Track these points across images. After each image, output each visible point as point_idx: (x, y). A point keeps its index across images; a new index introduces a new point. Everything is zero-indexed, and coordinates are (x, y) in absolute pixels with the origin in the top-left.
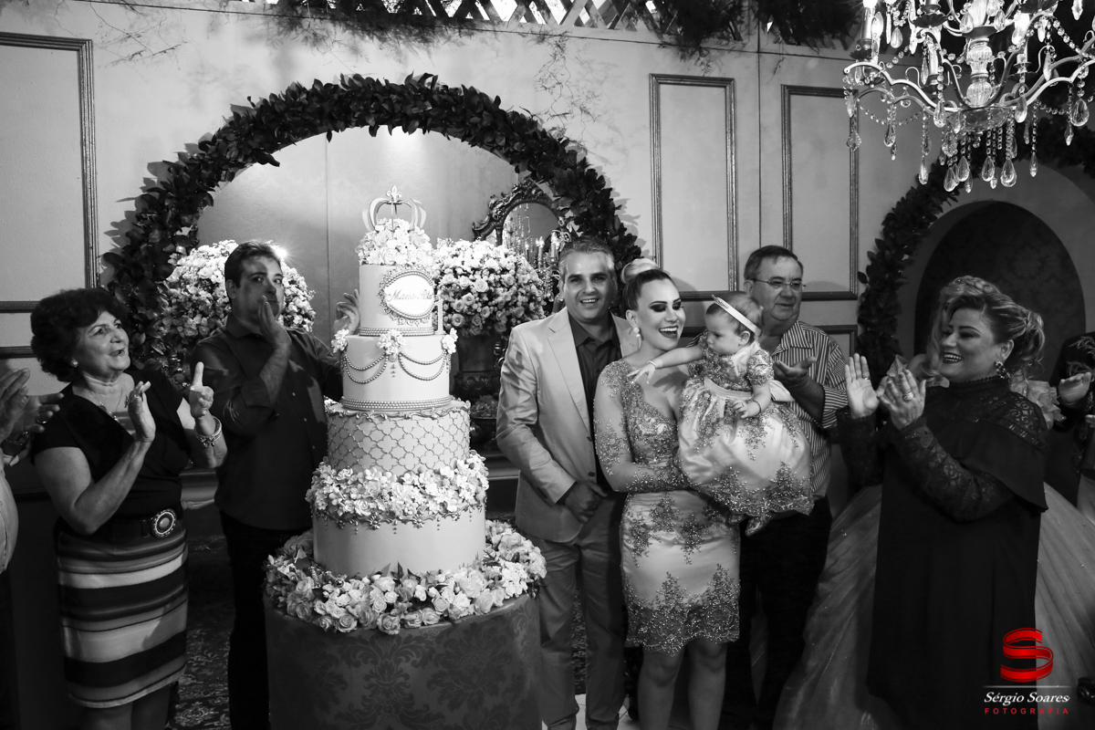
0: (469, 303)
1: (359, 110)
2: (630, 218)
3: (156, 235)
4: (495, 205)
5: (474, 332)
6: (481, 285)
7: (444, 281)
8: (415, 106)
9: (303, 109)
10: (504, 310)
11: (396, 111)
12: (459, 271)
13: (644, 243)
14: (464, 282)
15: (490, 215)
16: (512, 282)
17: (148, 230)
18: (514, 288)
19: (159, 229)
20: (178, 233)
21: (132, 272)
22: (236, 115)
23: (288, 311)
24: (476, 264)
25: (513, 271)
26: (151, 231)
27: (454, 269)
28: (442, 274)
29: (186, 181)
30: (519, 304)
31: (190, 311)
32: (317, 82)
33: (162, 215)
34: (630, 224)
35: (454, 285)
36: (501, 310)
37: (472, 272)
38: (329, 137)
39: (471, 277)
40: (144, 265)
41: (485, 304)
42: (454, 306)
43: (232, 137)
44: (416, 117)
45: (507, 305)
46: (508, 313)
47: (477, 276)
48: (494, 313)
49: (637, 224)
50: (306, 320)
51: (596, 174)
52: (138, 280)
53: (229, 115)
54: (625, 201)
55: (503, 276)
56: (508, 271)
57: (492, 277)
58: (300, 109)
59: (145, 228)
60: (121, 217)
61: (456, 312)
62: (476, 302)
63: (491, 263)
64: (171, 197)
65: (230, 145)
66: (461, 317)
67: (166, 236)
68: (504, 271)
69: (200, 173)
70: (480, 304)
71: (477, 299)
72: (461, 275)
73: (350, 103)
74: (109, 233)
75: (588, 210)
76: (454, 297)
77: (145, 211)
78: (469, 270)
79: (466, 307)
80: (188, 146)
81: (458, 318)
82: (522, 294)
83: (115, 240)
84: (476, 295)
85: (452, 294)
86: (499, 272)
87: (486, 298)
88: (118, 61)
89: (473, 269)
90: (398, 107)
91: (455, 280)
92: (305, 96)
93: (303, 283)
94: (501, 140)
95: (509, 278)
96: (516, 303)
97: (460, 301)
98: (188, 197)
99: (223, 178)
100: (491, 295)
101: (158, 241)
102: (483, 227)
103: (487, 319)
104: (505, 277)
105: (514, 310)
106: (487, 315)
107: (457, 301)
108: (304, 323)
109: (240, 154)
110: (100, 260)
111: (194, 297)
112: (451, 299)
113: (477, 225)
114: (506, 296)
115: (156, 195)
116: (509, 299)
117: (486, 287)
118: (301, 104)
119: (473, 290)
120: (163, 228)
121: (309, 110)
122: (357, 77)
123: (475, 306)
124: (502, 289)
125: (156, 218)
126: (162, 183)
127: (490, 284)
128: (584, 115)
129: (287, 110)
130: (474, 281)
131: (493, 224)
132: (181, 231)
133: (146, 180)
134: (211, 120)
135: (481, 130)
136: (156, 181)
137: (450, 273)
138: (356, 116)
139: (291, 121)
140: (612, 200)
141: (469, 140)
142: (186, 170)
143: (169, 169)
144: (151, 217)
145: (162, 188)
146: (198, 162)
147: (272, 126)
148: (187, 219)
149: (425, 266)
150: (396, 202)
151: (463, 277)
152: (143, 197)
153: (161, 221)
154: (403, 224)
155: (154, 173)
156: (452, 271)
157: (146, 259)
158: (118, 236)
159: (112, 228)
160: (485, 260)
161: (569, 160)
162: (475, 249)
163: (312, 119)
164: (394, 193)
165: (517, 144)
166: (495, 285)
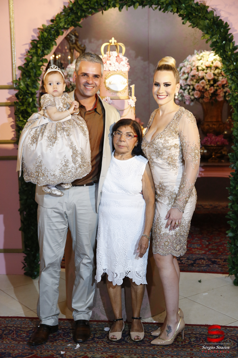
0: (203, 85)
3: (35, 59)
5: (205, 100)
6: (210, 75)
7: (192, 73)
10: (222, 89)
12: (200, 68)
14: (201, 74)
17: (32, 57)
19: (36, 56)
20: (44, 58)
21: (27, 74)
22: (65, 7)
24: (208, 64)
27: (197, 67)
28: (191, 70)
33: (37, 51)
35: (196, 76)
37: (206, 69)
38: (103, 13)
39: (205, 71)
40: (31, 71)
41: (212, 85)
42: (195, 87)
43: (62, 16)
45: (223, 86)
46: (225, 90)
47: (208, 71)
48: (217, 90)
51: (224, 22)
52: (29, 77)
53: (62, 7)
57: (217, 71)
60: (24, 52)
61: (196, 90)
62: (207, 85)
63: (215, 64)
64: (41, 43)
65: (61, 20)
66: (199, 92)
67: (40, 59)
69: (51, 33)
70: (209, 86)
71: (207, 83)
74: (20, 58)
75: (217, 40)
76: (196, 82)
77: (31, 49)
78: (204, 67)
79: (201, 87)
80: (47, 21)
81: (197, 93)
83: (22, 61)
84: (207, 81)
85: (195, 81)
87: (212, 82)
91: (197, 73)
94: (175, 9)
97: (199, 84)
98: (47, 43)
99: (59, 34)
100: (215, 81)
103: (212, 94)
105: (226, 89)
106: (212, 91)
107: (197, 84)
109: (65, 24)
110: (17, 69)
112: (194, 83)
114: (223, 81)
115: (36, 42)
116: (225, 83)
117: (212, 76)
119: (205, 78)
120: (38, 56)
123: (206, 87)
125: (35, 52)
126: (38, 37)
127: (214, 74)
129: (83, 3)
130: (206, 73)
133: (33, 36)
134: (56, 9)
135: (166, 5)
136: (36, 36)
137: (195, 69)
138: (112, 3)
139: (86, 8)
140: (231, 34)
141: (162, 10)
142: (46, 31)
143: (39, 32)
144: (33, 52)
145: (37, 39)
146: (49, 28)
147: (77, 11)
148: (46, 52)
149: (123, 70)
150: (113, 44)
151: (201, 71)
152: (31, 43)
153: (36, 53)
154: (115, 54)
155: (35, 33)
156: (196, 68)
157: (32, 68)
158: (23, 59)
159: (21, 56)
160: (214, 62)
161: (209, 16)
162: (210, 56)
163: (93, 6)
164: (113, 41)
165: (182, 11)
166: (218, 75)
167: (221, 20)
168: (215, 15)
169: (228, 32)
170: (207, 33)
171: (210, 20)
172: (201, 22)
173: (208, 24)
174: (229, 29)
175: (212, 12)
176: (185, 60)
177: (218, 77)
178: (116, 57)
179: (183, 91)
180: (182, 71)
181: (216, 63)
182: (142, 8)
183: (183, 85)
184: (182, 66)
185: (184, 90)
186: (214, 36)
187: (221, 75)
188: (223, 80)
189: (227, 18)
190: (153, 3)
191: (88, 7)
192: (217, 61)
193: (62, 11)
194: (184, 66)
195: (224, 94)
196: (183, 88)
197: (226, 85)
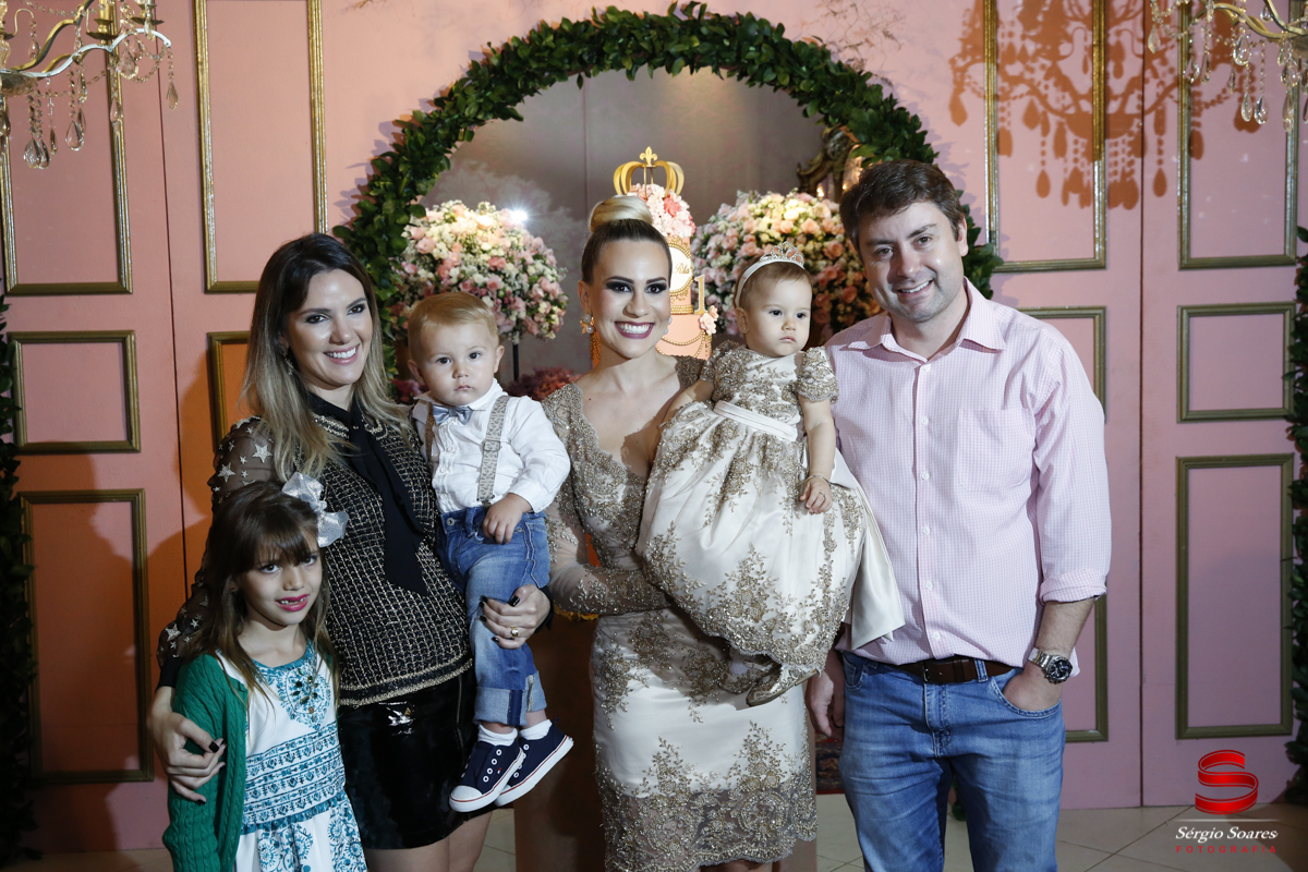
1: (615, 51)
2: (954, 168)
3: (389, 206)
4: (831, 135)
7: (743, 251)
8: (679, 43)
9: (550, 56)
10: (827, 292)
11: (657, 51)
12: (764, 238)
13: (974, 198)
15: (825, 151)
16: (839, 252)
17: (380, 200)
18: (843, 260)
19: (393, 199)
20: (413, 202)
21: (365, 247)
22: (474, 64)
23: (532, 296)
24: (787, 226)
25: (840, 237)
26: (384, 200)
27: (757, 235)
28: (741, 242)
29: (422, 143)
30: (849, 283)
31: (407, 297)
32: (565, 21)
33: (396, 183)
34: (955, 175)
36: (823, 292)
37: (782, 240)
38: (580, 82)
39: (780, 246)
40: (377, 239)
43: (470, 89)
44: (682, 54)
46: (833, 296)
47: (788, 244)
49: (964, 174)
50: (555, 308)
51: (908, 113)
52: (371, 255)
53: (466, 64)
54: (948, 145)
55: (826, 244)
56: (834, 236)
57: (810, 246)
58: (546, 54)
59: (376, 197)
60: (351, 186)
63: (805, 226)
64: (406, 162)
65: (469, 101)
67: (400, 205)
68: (829, 236)
69: (436, 132)
72: (767, 243)
73: (603, 45)
74: (339, 204)
77: (376, 178)
78: (777, 235)
80: (424, 102)
82: (855, 270)
83: (345, 211)
86: (820, 238)
88: (347, 9)
89: (783, 235)
90: (658, 45)
91: (757, 250)
92: (551, 38)
93: (551, 259)
94: (784, 78)
95: (835, 247)
96: (844, 282)
98: (423, 161)
99: (460, 137)
101: (392, 211)
102: (812, 170)
104: (829, 244)
105: (841, 292)
108: (552, 312)
109: (479, 110)
111: (412, 278)
113: (804, 166)
114: (830, 273)
115: (388, 159)
116: (834, 276)
118: (547, 47)
120: (398, 197)
121: (556, 54)
122: (612, 10)
124: (824, 262)
125: (389, 186)
126: (394, 145)
127: (806, 255)
128: (888, 41)
129: (531, 56)
131: (828, 165)
132: (416, 200)
133: (378, 143)
134: (448, 70)
135: (760, 66)
136: (388, 143)
137: (751, 240)
138: (611, 57)
139: (536, 69)
140: (929, 145)
141: (745, 79)
142: (421, 129)
143: (403, 131)
144: (385, 185)
145: (393, 150)
146: (433, 121)
147: (515, 76)
148: (421, 186)
149: (681, 236)
150: (650, 165)
151: (769, 246)
152: (374, 162)
153: (395, 190)
154: (657, 191)
155: (386, 135)
156: (754, 237)
157: (380, 232)
158: (349, 207)
159: (342, 198)
160: (801, 221)
161: (871, 98)
162: (787, 206)
163: (560, 64)
164: (649, 155)
165: (804, 82)
166: (813, 257)
167: (902, 109)
168: (886, 95)
169: (923, 140)
170: (869, 142)
171: (876, 108)
172: (854, 113)
173: (871, 117)
174: (925, 133)
175: (879, 88)
176: (713, 218)
177: (815, 260)
178: (663, 199)
179: (719, 300)
180: (712, 244)
181: (810, 225)
182: (692, 72)
183: (718, 283)
184: (711, 231)
185: (724, 294)
186: (888, 151)
187: (821, 256)
188: (829, 268)
189: (916, 104)
190: (724, 59)
191: (542, 65)
192: (809, 220)
193: (466, 76)
194: (717, 232)
195: (831, 306)
196: (719, 290)
197: (836, 283)
